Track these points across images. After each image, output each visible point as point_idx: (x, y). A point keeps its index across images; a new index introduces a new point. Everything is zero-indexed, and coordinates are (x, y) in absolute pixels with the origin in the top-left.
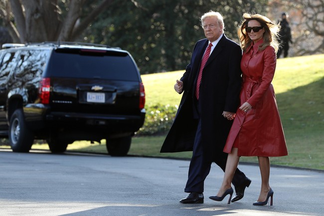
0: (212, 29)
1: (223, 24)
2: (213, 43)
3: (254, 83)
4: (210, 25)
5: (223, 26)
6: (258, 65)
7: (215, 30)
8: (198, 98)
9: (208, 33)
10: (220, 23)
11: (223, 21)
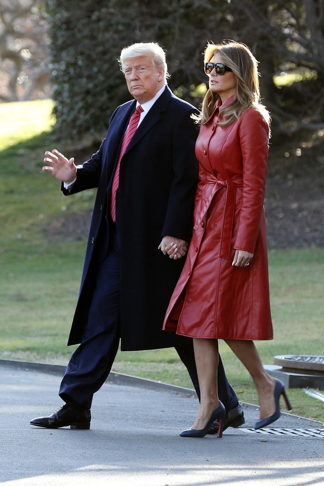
0: (142, 76)
1: (165, 65)
2: (143, 106)
3: (219, 185)
4: (137, 68)
5: (166, 69)
6: (227, 148)
7: (147, 78)
8: (114, 219)
9: (133, 83)
10: (158, 64)
11: (164, 61)
